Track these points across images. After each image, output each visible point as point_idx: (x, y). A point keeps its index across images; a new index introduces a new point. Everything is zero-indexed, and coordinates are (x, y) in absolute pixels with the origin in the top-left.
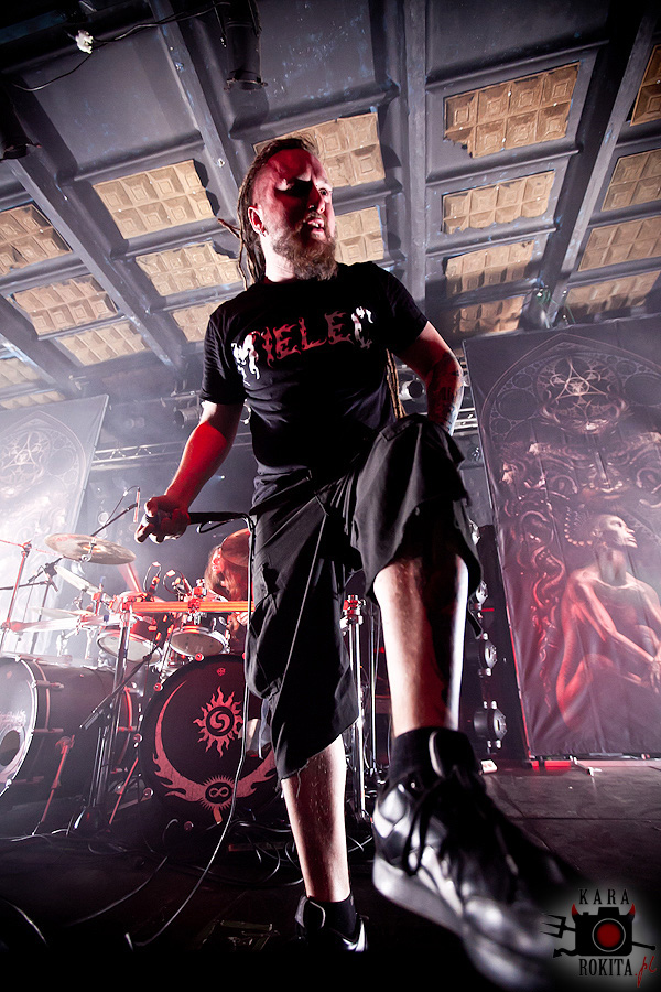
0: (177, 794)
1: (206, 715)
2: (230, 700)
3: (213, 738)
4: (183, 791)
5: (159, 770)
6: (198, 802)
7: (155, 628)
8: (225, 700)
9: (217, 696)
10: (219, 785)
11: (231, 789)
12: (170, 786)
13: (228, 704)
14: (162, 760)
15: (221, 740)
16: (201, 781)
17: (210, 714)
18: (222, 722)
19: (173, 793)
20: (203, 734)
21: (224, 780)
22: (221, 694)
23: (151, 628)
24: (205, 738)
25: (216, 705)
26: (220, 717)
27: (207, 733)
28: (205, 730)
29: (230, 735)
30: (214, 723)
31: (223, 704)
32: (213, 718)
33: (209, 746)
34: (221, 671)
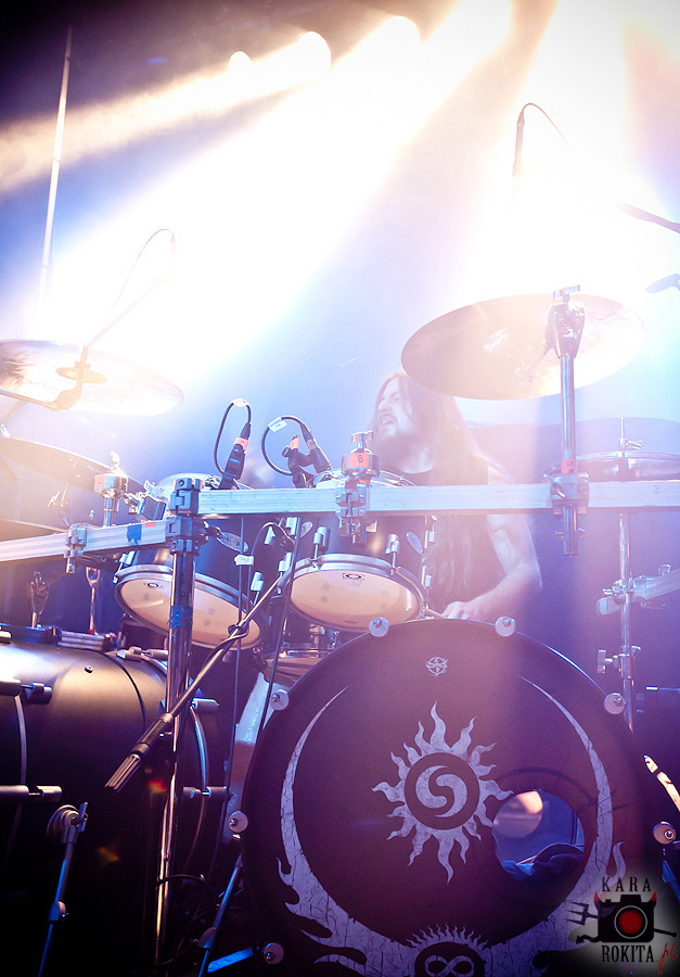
1: (403, 772)
2: (465, 739)
3: (424, 833)
5: (295, 899)
7: (250, 560)
8: (451, 738)
9: (430, 729)
13: (459, 749)
14: (300, 875)
15: (447, 838)
18: (448, 793)
20: (399, 822)
23: (240, 560)
24: (405, 831)
26: (441, 781)
27: (410, 821)
29: (470, 822)
31: (446, 748)
32: (422, 783)
33: (418, 850)
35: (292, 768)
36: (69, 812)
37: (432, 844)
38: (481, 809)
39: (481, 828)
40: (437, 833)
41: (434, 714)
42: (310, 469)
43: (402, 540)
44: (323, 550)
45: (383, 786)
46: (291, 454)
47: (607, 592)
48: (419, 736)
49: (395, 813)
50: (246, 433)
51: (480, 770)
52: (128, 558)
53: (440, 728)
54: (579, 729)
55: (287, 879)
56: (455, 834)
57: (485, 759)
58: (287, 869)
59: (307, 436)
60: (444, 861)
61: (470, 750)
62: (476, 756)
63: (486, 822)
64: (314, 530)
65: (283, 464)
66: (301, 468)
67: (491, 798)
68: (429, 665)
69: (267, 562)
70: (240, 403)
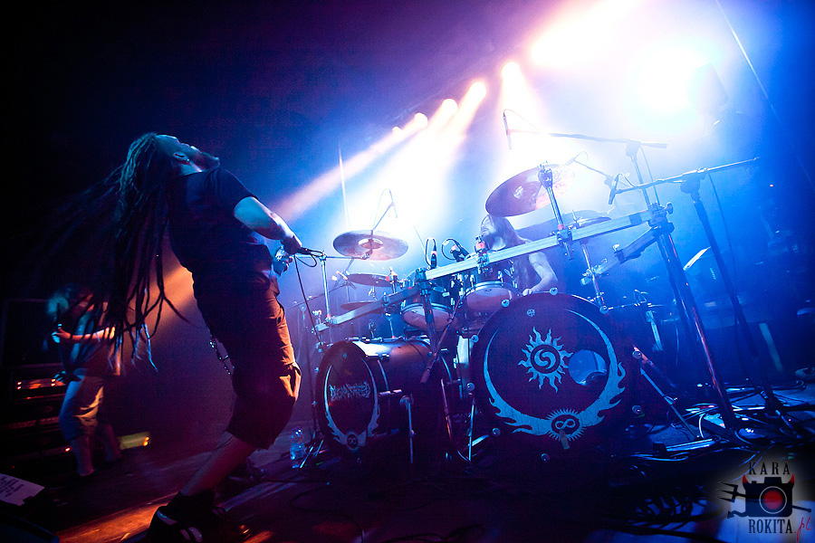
0: (523, 430)
1: (529, 355)
2: (549, 338)
3: (542, 376)
4: (529, 428)
5: (499, 411)
6: (547, 435)
8: (544, 338)
10: (564, 418)
11: (577, 421)
12: (514, 424)
13: (548, 341)
14: (498, 402)
15: (552, 376)
16: (544, 416)
17: (533, 354)
18: (548, 359)
19: (519, 430)
20: (532, 374)
21: (566, 413)
22: (537, 333)
24: (535, 377)
25: (536, 344)
27: (536, 373)
28: (532, 369)
29: (559, 369)
30: (539, 362)
32: (537, 357)
33: (542, 383)
34: (531, 312)
35: (486, 363)
36: (405, 399)
37: (547, 380)
38: (562, 362)
39: (564, 370)
40: (547, 375)
41: (534, 331)
42: (462, 256)
43: (504, 273)
44: (474, 283)
45: (522, 362)
46: (454, 252)
47: (585, 275)
48: (531, 340)
49: (529, 371)
50: (435, 249)
51: (558, 348)
52: (404, 304)
53: (538, 335)
54: (593, 324)
55: (494, 405)
56: (555, 374)
57: (559, 344)
58: (493, 401)
59: (457, 244)
60: (553, 385)
61: (552, 341)
62: (555, 343)
63: (565, 367)
64: (470, 276)
65: (452, 256)
66: (459, 255)
67: (565, 358)
68: (528, 313)
69: (454, 293)
70: (431, 239)
